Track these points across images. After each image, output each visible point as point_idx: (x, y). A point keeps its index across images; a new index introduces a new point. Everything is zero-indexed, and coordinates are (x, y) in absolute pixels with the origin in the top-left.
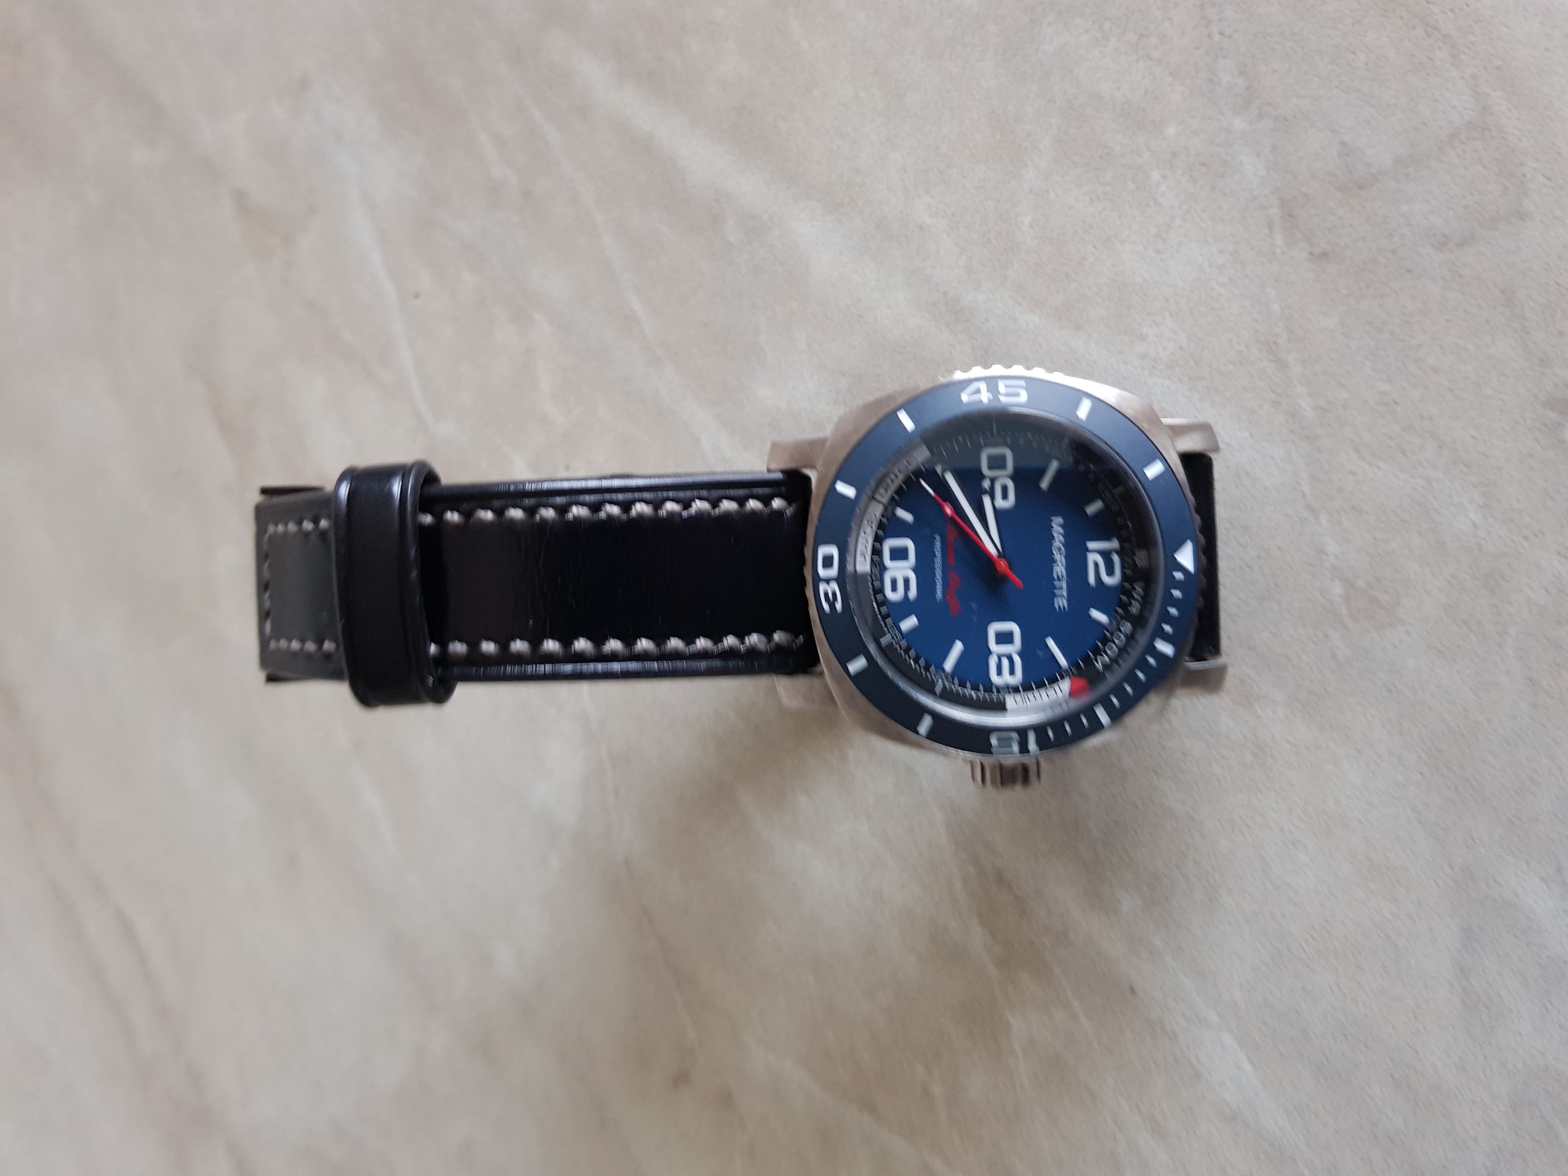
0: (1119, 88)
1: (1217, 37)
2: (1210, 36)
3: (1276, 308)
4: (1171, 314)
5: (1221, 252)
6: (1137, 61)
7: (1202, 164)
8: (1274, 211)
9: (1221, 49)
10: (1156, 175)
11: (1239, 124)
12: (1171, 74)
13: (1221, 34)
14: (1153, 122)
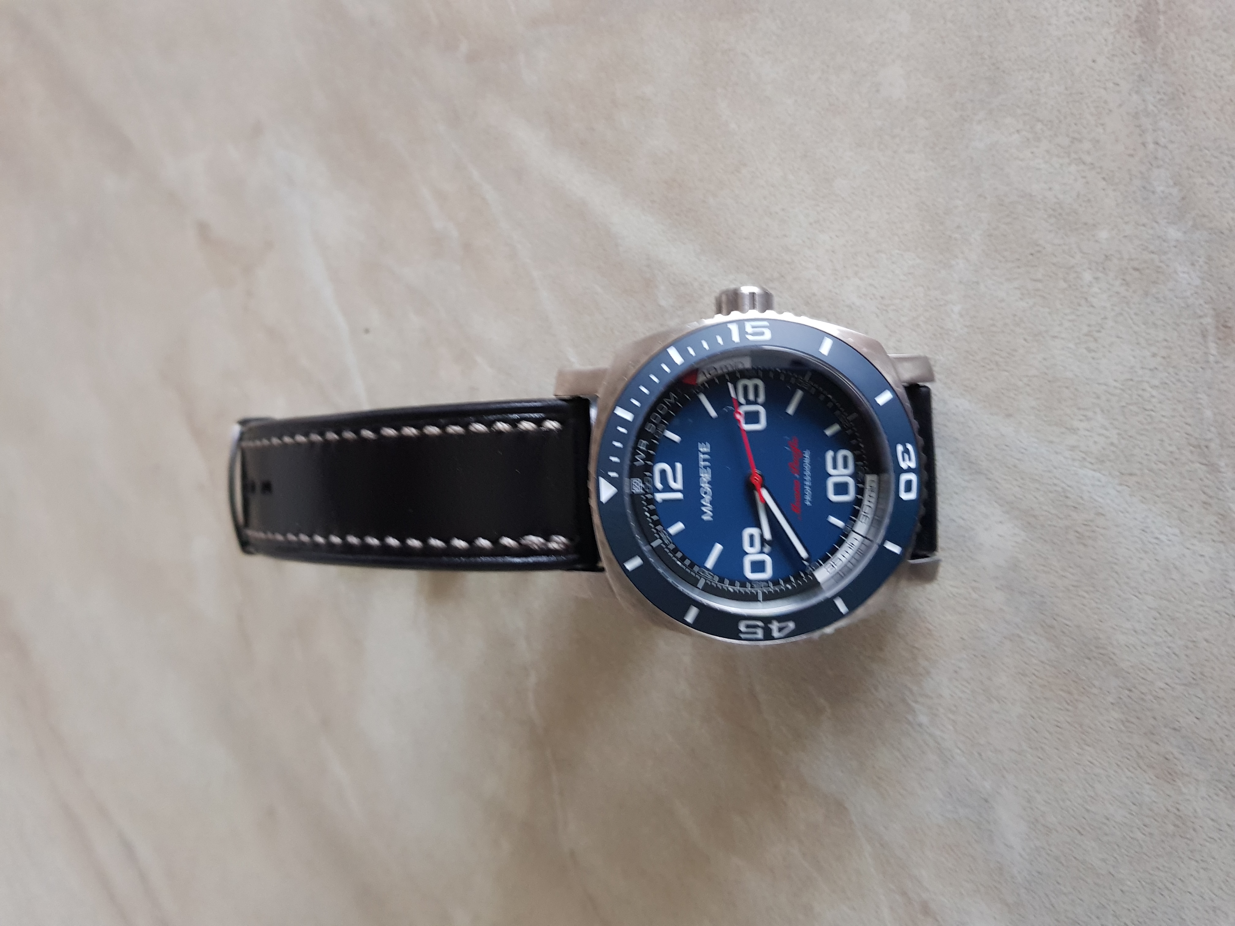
0: (1050, 189)
1: (1151, 146)
2: (1144, 144)
3: (1208, 413)
4: (1102, 411)
5: (1154, 355)
6: (1070, 164)
7: (1136, 269)
8: (1208, 320)
9: (1156, 158)
10: (1087, 276)
11: (1174, 233)
12: (1104, 179)
13: (1157, 143)
14: (1086, 224)
